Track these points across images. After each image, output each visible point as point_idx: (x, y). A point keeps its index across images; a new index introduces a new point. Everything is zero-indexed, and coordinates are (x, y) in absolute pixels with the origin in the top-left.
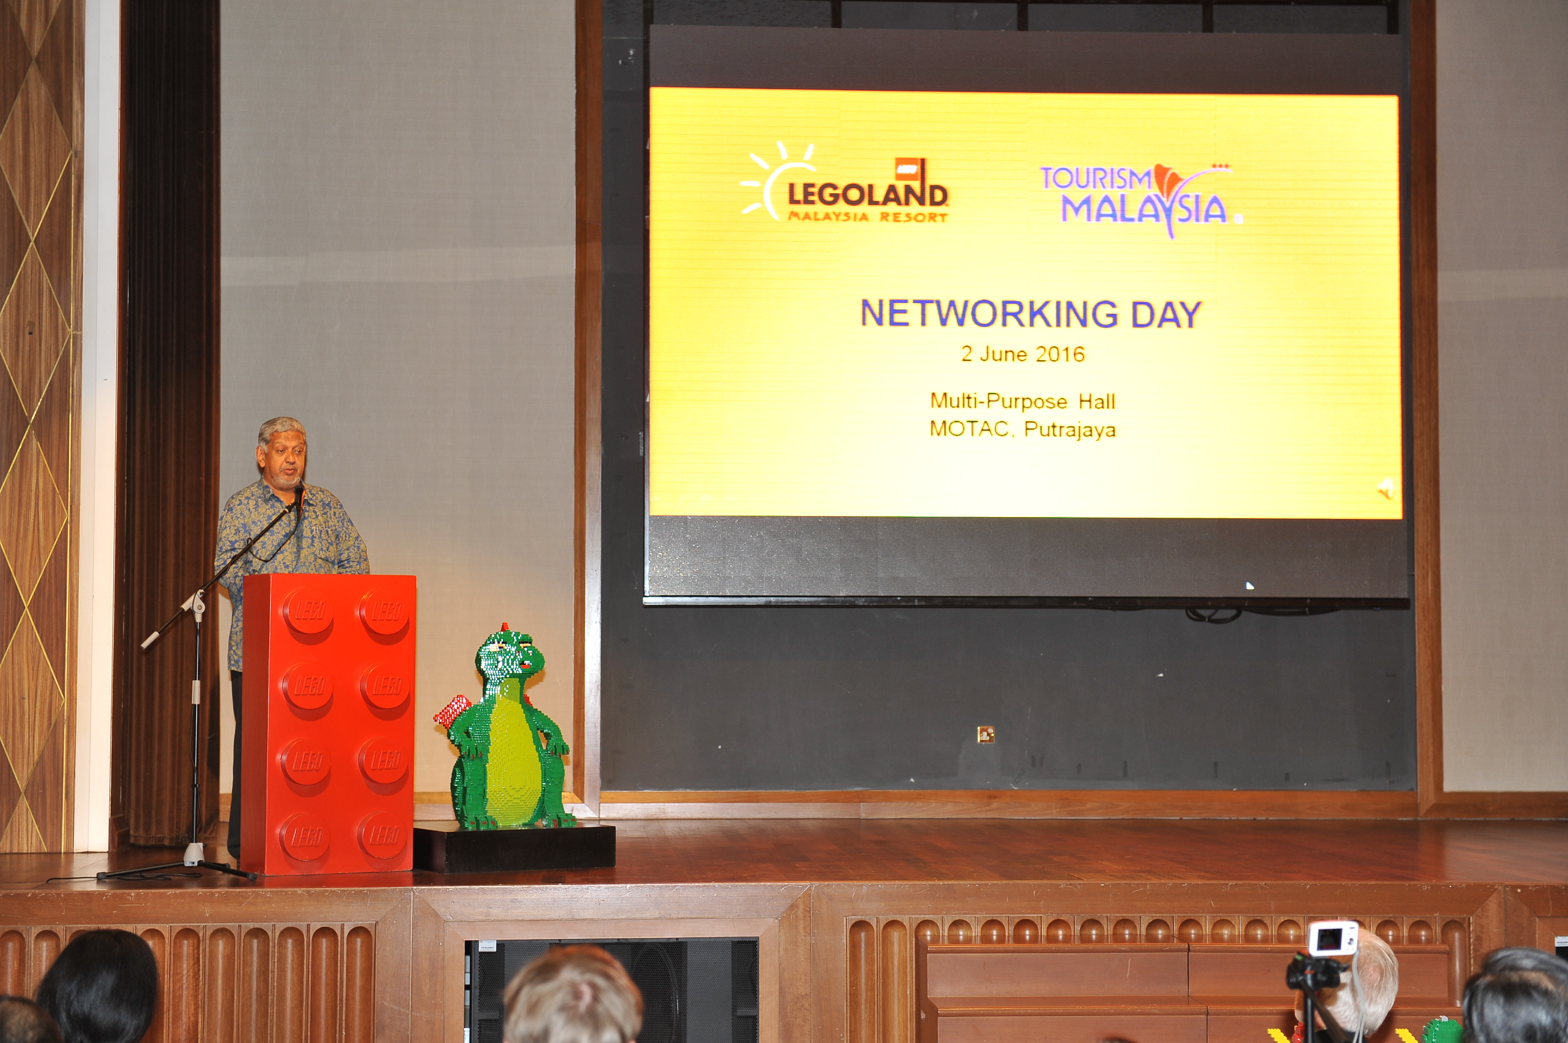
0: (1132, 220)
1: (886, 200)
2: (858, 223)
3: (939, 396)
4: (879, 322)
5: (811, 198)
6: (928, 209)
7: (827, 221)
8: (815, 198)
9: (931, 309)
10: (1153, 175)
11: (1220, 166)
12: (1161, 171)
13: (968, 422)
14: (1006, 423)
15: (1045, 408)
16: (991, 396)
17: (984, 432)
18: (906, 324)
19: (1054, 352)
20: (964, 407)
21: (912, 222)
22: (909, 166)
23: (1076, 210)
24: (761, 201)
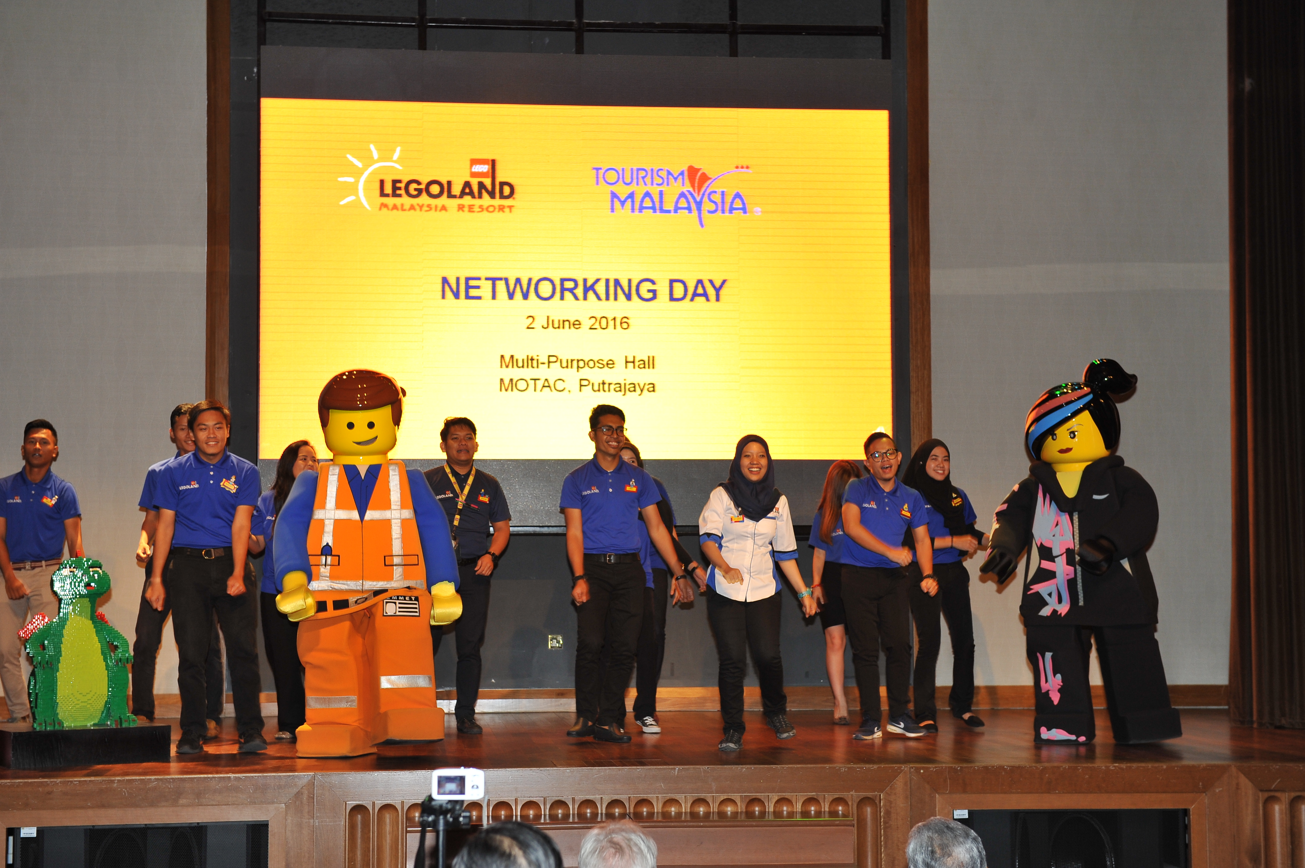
0: (669, 212)
1: (463, 194)
2: (438, 212)
3: (507, 359)
4: (457, 296)
5: (398, 192)
6: (497, 202)
7: (412, 211)
8: (402, 192)
9: (501, 285)
10: (686, 174)
11: (742, 167)
12: (693, 172)
13: (531, 379)
14: (564, 381)
15: (596, 368)
16: (550, 358)
17: (545, 388)
18: (479, 298)
19: (604, 321)
20: (528, 367)
21: (485, 212)
22: (482, 166)
23: (623, 203)
24: (357, 195)
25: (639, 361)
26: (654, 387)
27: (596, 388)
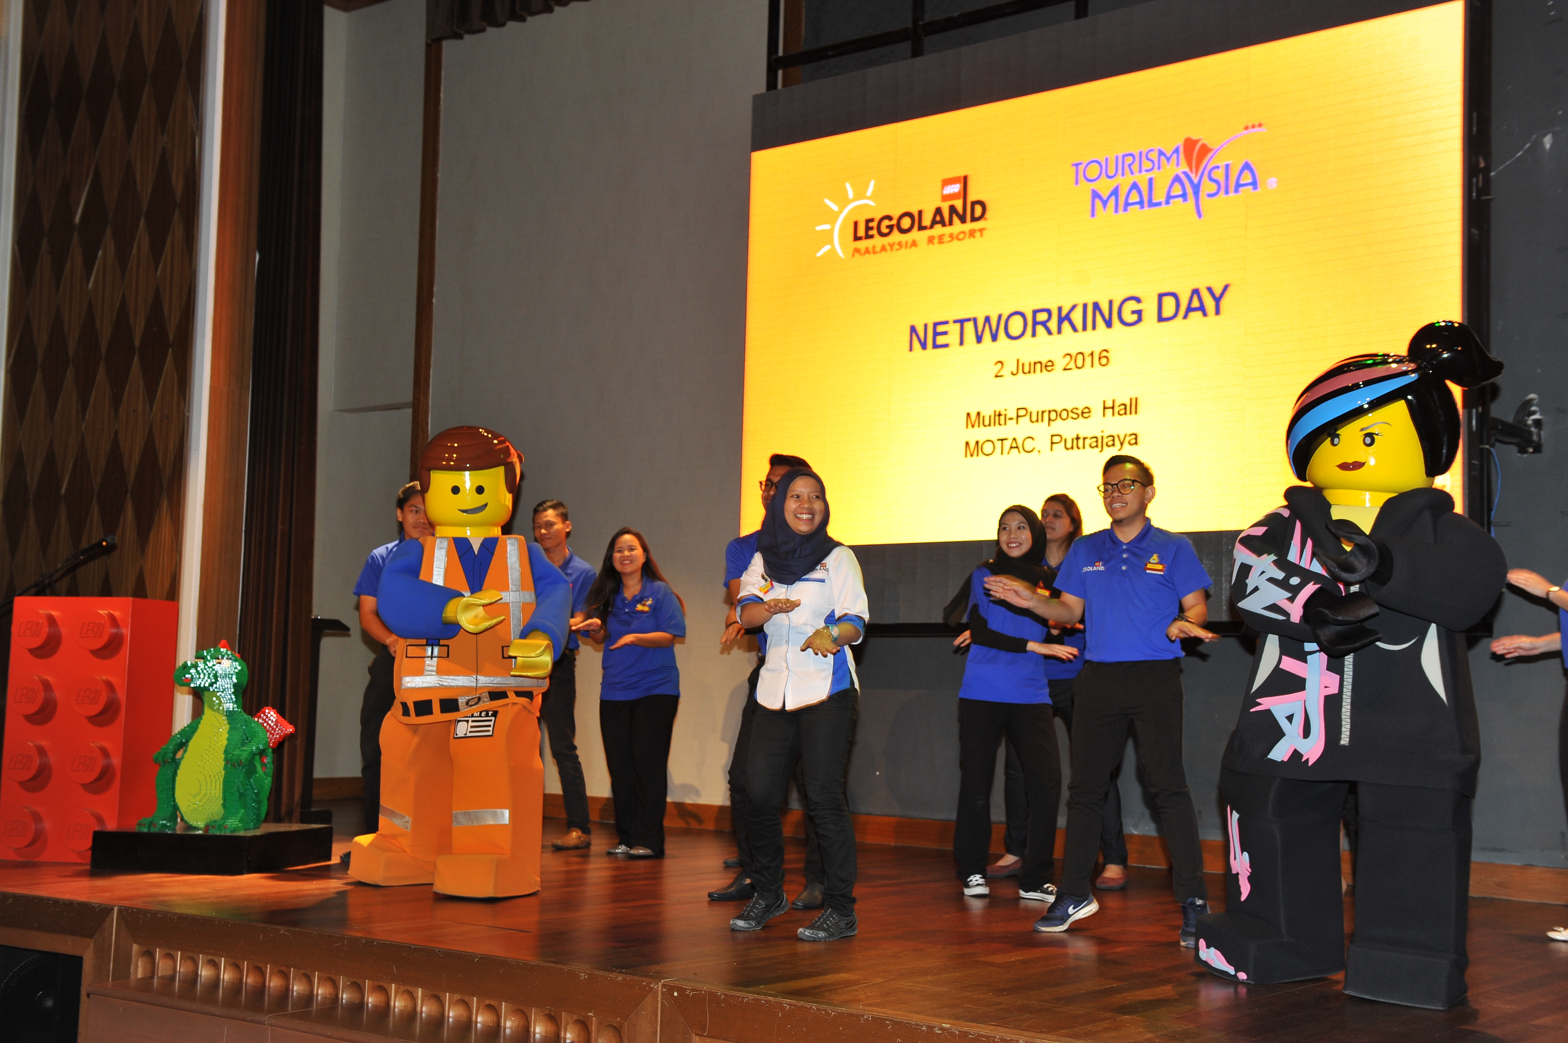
0: (1159, 204)
1: (934, 223)
2: (908, 250)
3: (973, 416)
4: (924, 346)
5: (871, 233)
6: (969, 226)
7: (883, 253)
8: (874, 232)
9: (969, 327)
10: (1181, 150)
11: (1253, 127)
12: (1190, 144)
13: (998, 440)
14: (1033, 439)
15: (1070, 419)
16: (1019, 411)
17: (1013, 450)
18: (946, 346)
19: (1080, 357)
20: (995, 425)
21: (955, 242)
22: (953, 186)
23: (1105, 203)
24: (831, 242)
25: (1119, 406)
26: (1136, 439)
27: (1069, 445)
